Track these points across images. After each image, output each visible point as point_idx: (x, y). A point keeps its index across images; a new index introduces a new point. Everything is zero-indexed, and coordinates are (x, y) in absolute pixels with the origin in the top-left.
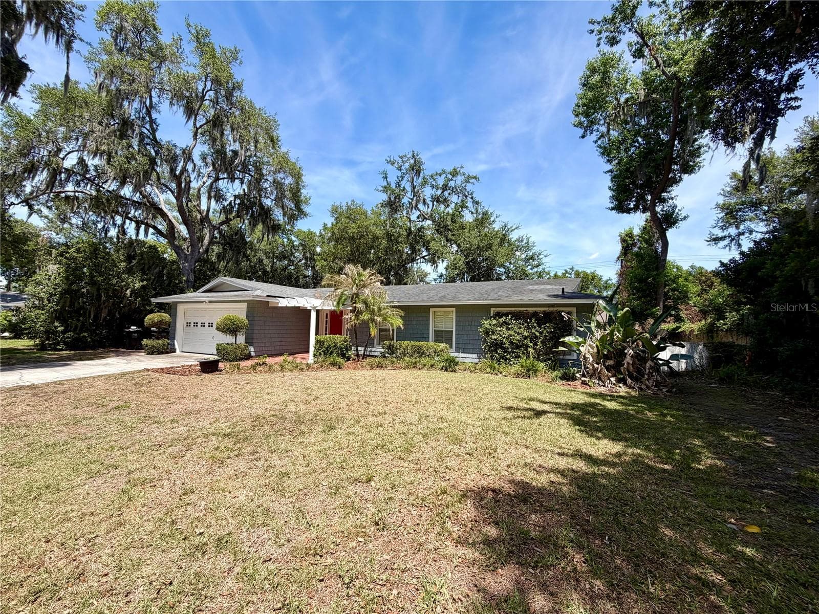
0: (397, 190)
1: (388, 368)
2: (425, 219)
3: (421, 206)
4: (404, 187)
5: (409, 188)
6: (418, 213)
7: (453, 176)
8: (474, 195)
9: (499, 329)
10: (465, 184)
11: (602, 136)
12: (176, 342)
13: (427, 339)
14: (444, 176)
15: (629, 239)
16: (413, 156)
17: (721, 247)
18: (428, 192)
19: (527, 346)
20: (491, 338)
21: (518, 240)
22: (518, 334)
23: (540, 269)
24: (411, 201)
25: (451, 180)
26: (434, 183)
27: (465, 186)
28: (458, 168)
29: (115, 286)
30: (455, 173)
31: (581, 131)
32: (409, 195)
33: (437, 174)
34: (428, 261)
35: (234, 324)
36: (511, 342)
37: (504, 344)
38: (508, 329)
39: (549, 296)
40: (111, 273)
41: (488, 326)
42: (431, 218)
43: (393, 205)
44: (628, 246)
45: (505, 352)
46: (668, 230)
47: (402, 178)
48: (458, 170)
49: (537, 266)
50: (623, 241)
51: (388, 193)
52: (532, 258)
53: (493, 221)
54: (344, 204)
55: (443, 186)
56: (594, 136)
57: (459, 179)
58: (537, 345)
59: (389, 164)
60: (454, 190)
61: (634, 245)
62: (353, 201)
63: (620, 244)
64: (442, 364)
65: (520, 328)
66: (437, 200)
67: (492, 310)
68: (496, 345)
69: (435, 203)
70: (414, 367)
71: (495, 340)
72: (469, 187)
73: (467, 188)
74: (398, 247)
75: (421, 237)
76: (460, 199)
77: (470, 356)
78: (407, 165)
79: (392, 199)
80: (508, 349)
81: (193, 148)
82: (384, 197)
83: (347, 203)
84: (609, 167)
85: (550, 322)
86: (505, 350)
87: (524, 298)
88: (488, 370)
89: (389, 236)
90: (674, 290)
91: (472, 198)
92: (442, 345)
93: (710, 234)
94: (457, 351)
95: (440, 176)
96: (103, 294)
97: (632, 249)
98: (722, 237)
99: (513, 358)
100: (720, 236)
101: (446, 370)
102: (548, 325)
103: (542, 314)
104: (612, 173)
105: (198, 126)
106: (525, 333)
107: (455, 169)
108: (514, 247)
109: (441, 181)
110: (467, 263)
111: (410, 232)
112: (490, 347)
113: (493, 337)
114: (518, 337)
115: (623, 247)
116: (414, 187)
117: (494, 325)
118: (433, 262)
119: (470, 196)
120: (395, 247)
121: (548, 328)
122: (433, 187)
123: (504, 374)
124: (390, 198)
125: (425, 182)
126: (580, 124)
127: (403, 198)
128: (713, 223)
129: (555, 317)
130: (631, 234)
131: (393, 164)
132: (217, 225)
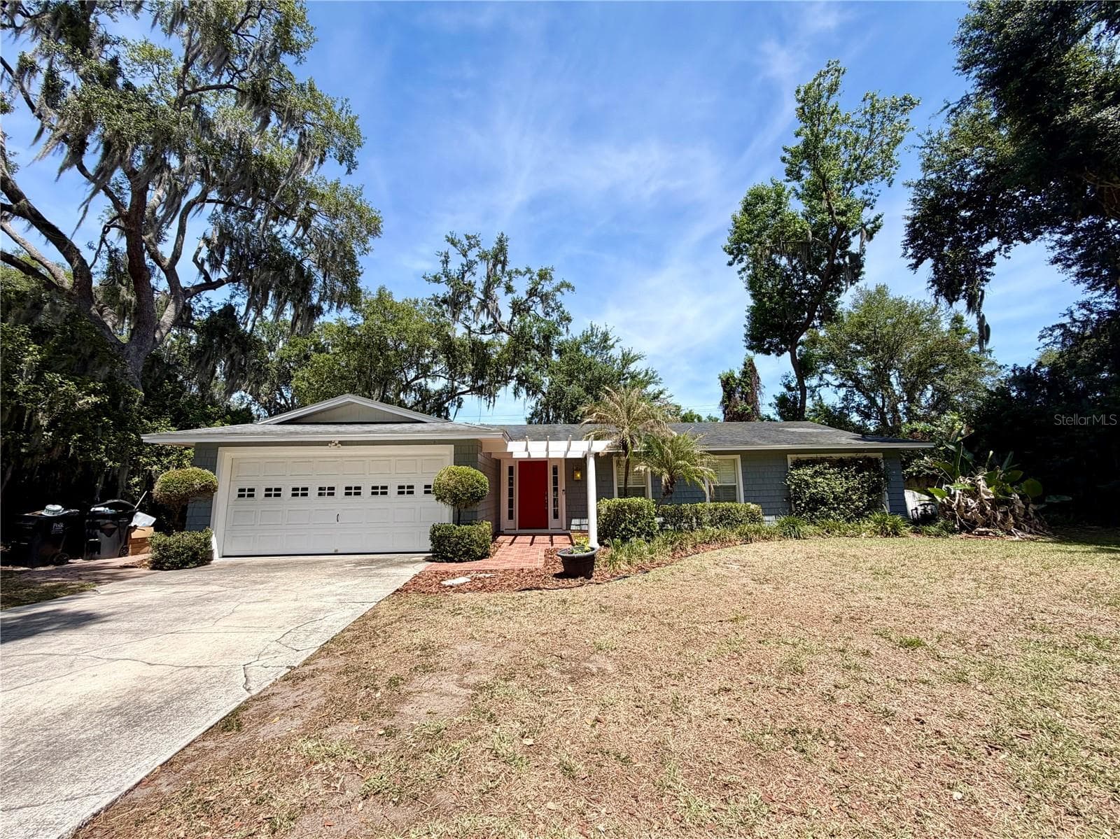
2: (500, 331)
7: (542, 279)
12: (213, 534)
13: (703, 499)
15: (733, 383)
24: (482, 302)
25: (539, 283)
28: (546, 269)
32: (479, 294)
43: (459, 305)
44: (731, 390)
48: (547, 272)
59: (451, 244)
60: (543, 298)
66: (519, 307)
67: (788, 456)
97: (734, 393)
107: (543, 270)
126: (731, 250)
127: (473, 297)
130: (734, 377)
131: (455, 245)
132: (191, 290)
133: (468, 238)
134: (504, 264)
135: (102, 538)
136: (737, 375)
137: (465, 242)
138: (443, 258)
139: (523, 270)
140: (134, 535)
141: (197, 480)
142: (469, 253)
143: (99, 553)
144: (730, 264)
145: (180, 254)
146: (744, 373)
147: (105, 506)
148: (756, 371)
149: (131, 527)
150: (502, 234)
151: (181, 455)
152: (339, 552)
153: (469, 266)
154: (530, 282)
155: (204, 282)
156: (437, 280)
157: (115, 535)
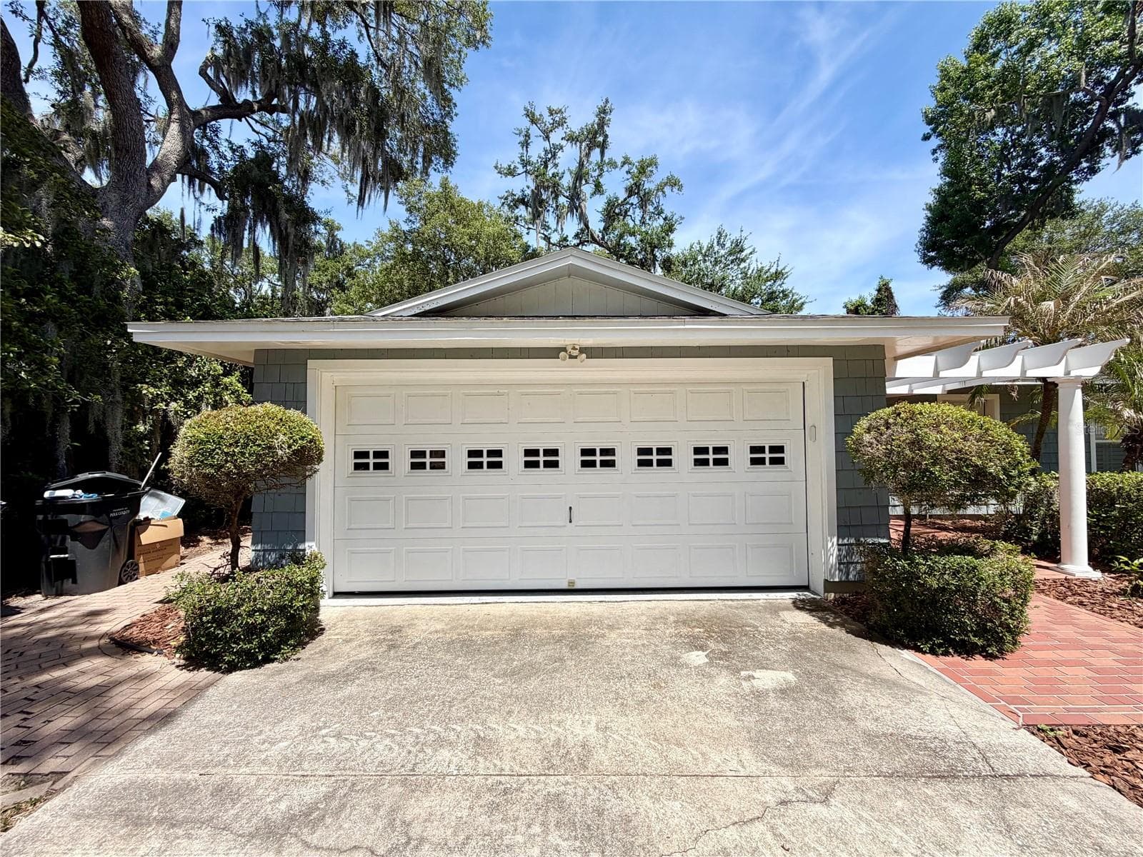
132: (204, 112)
133: (551, 112)
134: (603, 147)
135: (75, 551)
136: (869, 303)
137: (548, 119)
138: (522, 139)
139: (619, 161)
140: (147, 537)
141: (281, 437)
142: (551, 135)
143: (75, 582)
144: (926, 138)
145: (178, 41)
146: (878, 301)
147: (74, 487)
148: (892, 297)
149: (139, 523)
150: (607, 101)
151: (218, 385)
152: (578, 586)
153: (553, 152)
154: (629, 176)
155: (220, 103)
156: (511, 172)
157: (105, 544)
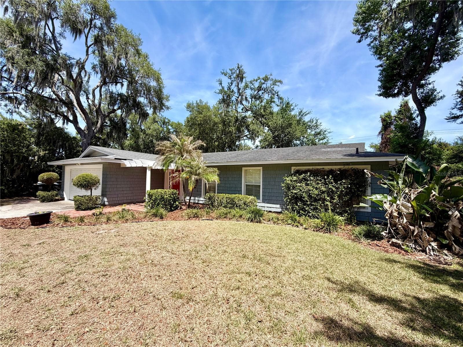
0: (228, 92)
1: (203, 218)
2: (247, 110)
3: (244, 102)
4: (233, 90)
5: (235, 90)
6: (242, 107)
7: (265, 81)
8: (279, 94)
9: (299, 184)
10: (273, 86)
11: (375, 39)
12: (64, 192)
13: (240, 192)
14: (259, 81)
15: (388, 119)
16: (238, 68)
17: (459, 123)
18: (248, 93)
19: (324, 200)
20: (292, 193)
21: (310, 121)
22: (316, 189)
23: (325, 141)
24: (237, 98)
25: (264, 83)
26: (252, 86)
27: (273, 88)
28: (268, 75)
29: (24, 154)
30: (266, 79)
31: (358, 37)
32: (236, 95)
33: (254, 80)
34: (249, 138)
35: (86, 181)
36: (310, 196)
37: (304, 198)
38: (307, 185)
39: (345, 155)
40: (22, 145)
41: (289, 182)
42: (251, 109)
43: (226, 101)
44: (387, 124)
45: (304, 205)
46: (426, 108)
47: (232, 83)
48: (269, 76)
49: (322, 139)
50: (383, 120)
51: (223, 94)
52: (319, 133)
53: (293, 109)
54: (195, 102)
55: (258, 87)
56: (369, 40)
57: (269, 83)
58: (334, 199)
59: (223, 75)
60: (266, 90)
61: (391, 123)
62: (201, 100)
63: (381, 123)
64: (249, 215)
65: (318, 184)
66: (254, 97)
67: (293, 168)
68: (296, 198)
69: (253, 99)
70: (225, 217)
71: (295, 194)
72: (276, 88)
73: (274, 89)
74: (229, 129)
75: (244, 123)
76: (270, 96)
77: (274, 206)
78: (235, 75)
79: (225, 98)
80: (307, 201)
81: (86, 61)
82: (220, 97)
83: (197, 101)
84: (379, 62)
85: (346, 178)
86: (304, 203)
87: (321, 157)
88: (290, 221)
89: (224, 122)
90: (429, 153)
91: (278, 95)
92: (251, 197)
93: (450, 114)
94: (264, 202)
95: (256, 81)
96: (15, 159)
97: (390, 126)
98: (459, 116)
99: (311, 210)
100: (458, 115)
101: (252, 221)
102: (344, 181)
103: (338, 171)
104: (382, 67)
105: (88, 46)
106: (323, 189)
107: (266, 76)
108: (307, 126)
109: (257, 85)
110: (274, 138)
111: (237, 120)
112: (291, 200)
113: (294, 191)
114: (316, 192)
115: (383, 125)
116: (239, 89)
117: (294, 181)
118: (252, 138)
119: (277, 94)
120: (227, 129)
121: (344, 185)
122: (252, 89)
123: (304, 226)
124: (223, 97)
125: (246, 86)
126: (357, 32)
127: (232, 97)
128: (453, 106)
129: (350, 174)
130: (390, 115)
131: (225, 75)
137: (230, 72)
